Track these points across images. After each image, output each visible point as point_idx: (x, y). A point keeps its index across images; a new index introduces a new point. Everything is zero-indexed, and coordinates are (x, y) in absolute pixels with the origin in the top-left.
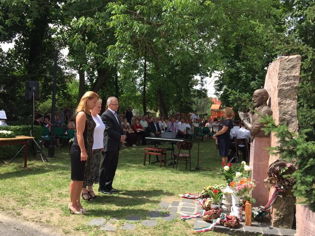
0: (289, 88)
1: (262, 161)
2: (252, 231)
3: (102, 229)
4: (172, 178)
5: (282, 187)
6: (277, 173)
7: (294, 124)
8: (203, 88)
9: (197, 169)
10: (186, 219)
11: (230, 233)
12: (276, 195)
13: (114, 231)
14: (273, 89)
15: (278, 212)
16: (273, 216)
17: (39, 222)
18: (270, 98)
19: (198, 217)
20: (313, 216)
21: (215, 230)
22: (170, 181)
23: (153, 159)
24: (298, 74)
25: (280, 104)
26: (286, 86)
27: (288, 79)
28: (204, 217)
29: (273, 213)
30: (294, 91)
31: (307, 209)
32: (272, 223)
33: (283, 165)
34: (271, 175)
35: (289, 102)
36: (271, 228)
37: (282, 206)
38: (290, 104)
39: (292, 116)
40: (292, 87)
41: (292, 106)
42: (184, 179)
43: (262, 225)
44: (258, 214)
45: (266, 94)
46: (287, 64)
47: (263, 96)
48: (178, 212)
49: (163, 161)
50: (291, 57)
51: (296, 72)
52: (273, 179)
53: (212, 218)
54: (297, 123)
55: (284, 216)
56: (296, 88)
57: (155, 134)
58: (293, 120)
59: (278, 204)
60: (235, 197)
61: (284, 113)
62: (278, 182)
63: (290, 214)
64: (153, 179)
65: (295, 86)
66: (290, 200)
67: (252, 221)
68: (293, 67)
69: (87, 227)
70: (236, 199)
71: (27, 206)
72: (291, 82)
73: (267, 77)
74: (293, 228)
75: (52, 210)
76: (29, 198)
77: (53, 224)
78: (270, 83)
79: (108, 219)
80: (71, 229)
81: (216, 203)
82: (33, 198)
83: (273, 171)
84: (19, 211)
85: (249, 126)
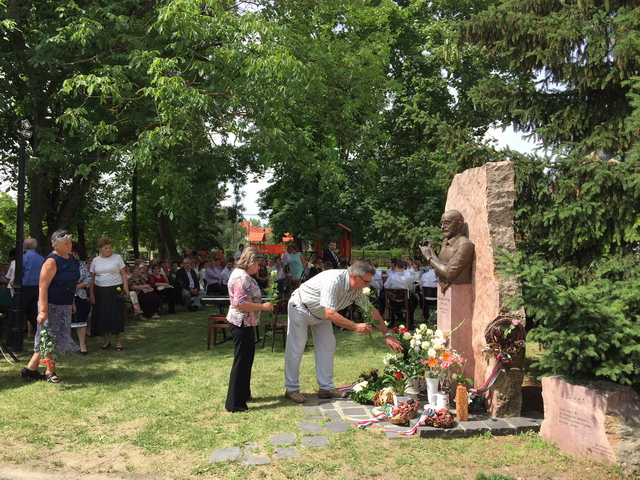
0: (501, 209)
2: (475, 428)
3: (245, 463)
5: (509, 356)
6: (499, 335)
8: (238, 204)
10: (365, 427)
13: (269, 464)
15: (502, 394)
16: (494, 401)
17: (112, 472)
19: (381, 420)
20: (572, 390)
21: (424, 435)
24: (511, 189)
25: (492, 233)
26: (498, 206)
27: (499, 195)
28: (395, 418)
29: (495, 397)
30: (508, 213)
31: (562, 381)
32: (494, 412)
33: (507, 324)
35: (504, 229)
36: (494, 420)
37: (506, 385)
41: (508, 235)
44: (471, 401)
46: (496, 173)
47: (457, 221)
48: (343, 418)
50: (500, 164)
51: (510, 187)
52: (494, 345)
53: (409, 418)
55: (510, 399)
56: (511, 208)
59: (501, 384)
61: (500, 246)
62: (502, 349)
63: (517, 394)
65: (511, 205)
68: (505, 179)
69: (214, 465)
70: (433, 383)
71: (58, 448)
72: (504, 200)
73: (452, 192)
74: (522, 415)
75: (117, 448)
76: (46, 433)
77: (144, 471)
78: (462, 202)
79: (242, 445)
80: (187, 475)
81: (402, 394)
82: (56, 433)
83: (495, 333)
84: (51, 459)
85: (442, 268)
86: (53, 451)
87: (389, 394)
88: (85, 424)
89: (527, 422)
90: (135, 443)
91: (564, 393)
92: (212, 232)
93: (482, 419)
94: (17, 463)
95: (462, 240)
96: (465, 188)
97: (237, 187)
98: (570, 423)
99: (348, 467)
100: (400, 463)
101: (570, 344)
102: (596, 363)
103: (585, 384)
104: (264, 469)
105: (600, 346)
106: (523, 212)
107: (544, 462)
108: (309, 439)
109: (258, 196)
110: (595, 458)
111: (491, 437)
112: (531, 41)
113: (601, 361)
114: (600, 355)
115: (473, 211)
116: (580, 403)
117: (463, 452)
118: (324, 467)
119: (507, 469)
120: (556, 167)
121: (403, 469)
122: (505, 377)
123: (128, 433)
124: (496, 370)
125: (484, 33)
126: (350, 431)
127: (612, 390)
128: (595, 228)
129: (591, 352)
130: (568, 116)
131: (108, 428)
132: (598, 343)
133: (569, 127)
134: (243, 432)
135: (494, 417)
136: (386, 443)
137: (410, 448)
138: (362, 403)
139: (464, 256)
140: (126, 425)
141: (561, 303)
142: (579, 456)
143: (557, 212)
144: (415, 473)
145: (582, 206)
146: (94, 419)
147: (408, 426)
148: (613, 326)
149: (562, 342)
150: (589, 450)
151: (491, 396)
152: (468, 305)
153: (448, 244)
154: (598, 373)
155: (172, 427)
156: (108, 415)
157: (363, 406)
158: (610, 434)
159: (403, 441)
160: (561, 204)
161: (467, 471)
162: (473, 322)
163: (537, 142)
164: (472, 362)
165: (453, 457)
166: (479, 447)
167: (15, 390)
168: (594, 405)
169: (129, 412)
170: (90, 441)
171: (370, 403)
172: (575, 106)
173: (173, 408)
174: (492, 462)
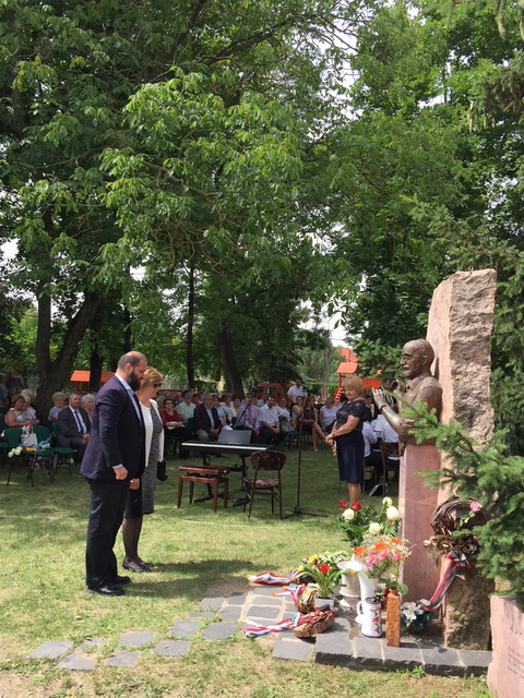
1: (424, 498)
2: (400, 659)
3: (62, 665)
4: (237, 537)
5: (464, 558)
7: (485, 416)
8: (319, 327)
9: (297, 514)
10: (256, 636)
11: (353, 664)
12: (452, 575)
13: (89, 671)
14: (441, 341)
15: (458, 613)
16: (446, 621)
18: (438, 360)
20: (522, 621)
21: (320, 659)
22: (233, 543)
23: (200, 491)
26: (467, 334)
27: (469, 319)
29: (448, 614)
31: (512, 605)
32: (446, 638)
33: (463, 509)
34: (440, 530)
35: (474, 369)
36: (442, 651)
37: (464, 600)
38: (475, 374)
39: (480, 399)
40: (480, 337)
41: (480, 377)
42: (264, 538)
43: (425, 644)
44: (415, 618)
45: (429, 350)
47: (421, 355)
48: (241, 619)
49: (221, 496)
51: (487, 306)
52: (444, 539)
54: (492, 413)
55: (471, 621)
56: (487, 338)
57: (208, 432)
58: (484, 407)
59: (457, 596)
60: (364, 581)
61: (465, 394)
62: (454, 545)
63: (482, 616)
64: (195, 540)
65: (486, 334)
66: (483, 585)
67: (402, 635)
69: (27, 662)
81: (325, 596)
83: (444, 521)
85: (395, 420)
91: (514, 624)
96: (439, 308)
111: (423, 675)
115: (443, 341)
122: (465, 587)
124: (448, 576)
126: (231, 639)
147: (312, 642)
151: (445, 614)
153: (409, 388)
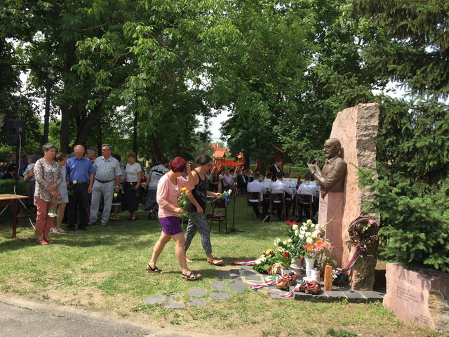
0: (367, 138)
1: (336, 218)
2: (336, 296)
3: (167, 307)
5: (365, 246)
6: (359, 231)
9: (233, 232)
10: (258, 289)
11: (313, 299)
13: (183, 309)
15: (359, 273)
16: (353, 278)
17: (79, 305)
19: (270, 285)
20: (408, 274)
24: (376, 124)
25: (359, 155)
26: (365, 136)
27: (366, 128)
28: (279, 284)
30: (373, 141)
32: (353, 286)
33: (365, 223)
34: (352, 233)
35: (368, 153)
36: (352, 292)
37: (362, 267)
38: (369, 156)
40: (371, 137)
41: (371, 158)
44: (336, 277)
45: (339, 144)
46: (366, 112)
47: (335, 146)
48: (244, 282)
50: (368, 105)
52: (355, 238)
53: (289, 285)
55: (365, 277)
56: (375, 138)
59: (359, 266)
62: (360, 241)
63: (371, 274)
65: (374, 136)
66: (371, 259)
68: (372, 116)
69: (146, 306)
70: (310, 262)
71: (50, 286)
72: (370, 132)
73: (335, 125)
74: (374, 290)
75: (87, 290)
76: (45, 276)
77: (99, 307)
78: (341, 132)
79: (168, 295)
80: (127, 311)
81: (287, 268)
82: (51, 277)
83: (356, 229)
84: (43, 293)
85: (322, 180)
86: (45, 289)
87: (279, 268)
88: (71, 272)
89: (376, 295)
90: (100, 287)
91: (402, 276)
92: (189, 150)
93: (343, 290)
94: (21, 294)
95: (338, 160)
96: (344, 122)
97: (206, 119)
98: (404, 298)
99: (237, 315)
100: (275, 316)
101: (406, 239)
102: (426, 255)
103: (417, 271)
104: (179, 312)
105: (429, 242)
106: (390, 141)
107: (380, 325)
108: (215, 294)
109: (221, 126)
110: (420, 325)
111: (347, 304)
112: (405, 14)
113: (429, 254)
114: (429, 250)
115: (347, 139)
116: (411, 284)
117: (323, 312)
118: (220, 314)
119: (352, 327)
120: (418, 109)
121: (276, 321)
122: (363, 261)
123: (97, 280)
124: (356, 255)
125: (371, 7)
126: (246, 291)
127: (436, 276)
128: (443, 156)
129: (421, 246)
130: (431, 70)
131: (85, 276)
132: (427, 240)
133: (430, 79)
134: (172, 286)
135: (352, 290)
136: (269, 302)
137: (285, 307)
138: (261, 273)
139: (338, 172)
140: (98, 275)
141: (400, 209)
142: (409, 322)
143: (415, 142)
144: (283, 324)
145: (434, 139)
146: (78, 269)
147: (288, 291)
148: (441, 228)
149: (399, 238)
150: (417, 319)
151: (351, 274)
152: (340, 208)
153: (328, 163)
154: (425, 262)
155: (126, 278)
156: (88, 268)
157: (261, 275)
158: (432, 308)
159: (281, 301)
160: (419, 136)
161: (322, 326)
162: (343, 220)
163: (407, 90)
164: (342, 249)
165: (315, 315)
166: (336, 310)
167: (34, 247)
168: (423, 286)
169: (102, 267)
170: (71, 284)
171: (265, 273)
172: (437, 63)
173: (131, 266)
174: (342, 321)
